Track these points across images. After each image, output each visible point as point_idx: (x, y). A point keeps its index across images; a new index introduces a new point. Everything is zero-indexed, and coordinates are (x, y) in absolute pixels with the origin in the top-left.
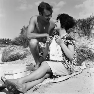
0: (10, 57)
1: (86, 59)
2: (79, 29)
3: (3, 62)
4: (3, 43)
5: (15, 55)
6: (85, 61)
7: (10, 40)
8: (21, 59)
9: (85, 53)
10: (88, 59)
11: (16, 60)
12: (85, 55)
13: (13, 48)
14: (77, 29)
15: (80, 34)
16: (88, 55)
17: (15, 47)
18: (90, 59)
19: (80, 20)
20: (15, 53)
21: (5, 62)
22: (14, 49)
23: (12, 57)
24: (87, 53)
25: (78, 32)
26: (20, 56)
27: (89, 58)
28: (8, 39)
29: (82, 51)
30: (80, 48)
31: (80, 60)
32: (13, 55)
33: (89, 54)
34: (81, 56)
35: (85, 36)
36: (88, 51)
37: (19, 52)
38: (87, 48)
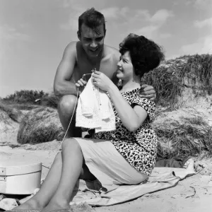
0: (35, 134)
1: (198, 152)
2: (194, 79)
3: (19, 142)
4: (28, 101)
5: (46, 128)
6: (195, 156)
7: (45, 94)
8: (58, 140)
9: (197, 137)
10: (203, 153)
11: (48, 141)
12: (196, 141)
13: (43, 112)
14: (189, 77)
15: (197, 91)
16: (205, 143)
17: (48, 110)
18: (207, 152)
19: (197, 56)
20: (47, 125)
21: (23, 143)
22: (46, 116)
23: (39, 134)
24: (202, 137)
25: (190, 85)
26: (58, 132)
27: (206, 149)
28: (42, 93)
29: (190, 131)
30: (187, 124)
31: (184, 152)
32: (41, 130)
33: (206, 141)
34: (187, 142)
35: (207, 96)
36: (204, 133)
37: (56, 124)
38: (204, 124)
